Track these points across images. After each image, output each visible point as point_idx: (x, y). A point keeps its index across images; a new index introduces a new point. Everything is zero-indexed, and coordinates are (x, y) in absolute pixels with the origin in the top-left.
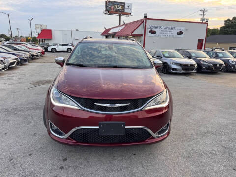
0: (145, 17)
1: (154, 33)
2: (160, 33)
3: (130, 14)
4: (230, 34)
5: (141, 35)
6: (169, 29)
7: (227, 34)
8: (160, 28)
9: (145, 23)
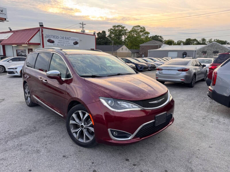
0: (40, 26)
1: (52, 42)
2: (58, 43)
3: (5, 19)
4: (103, 45)
5: (39, 44)
6: (66, 39)
7: (101, 45)
8: (57, 37)
9: (42, 31)
